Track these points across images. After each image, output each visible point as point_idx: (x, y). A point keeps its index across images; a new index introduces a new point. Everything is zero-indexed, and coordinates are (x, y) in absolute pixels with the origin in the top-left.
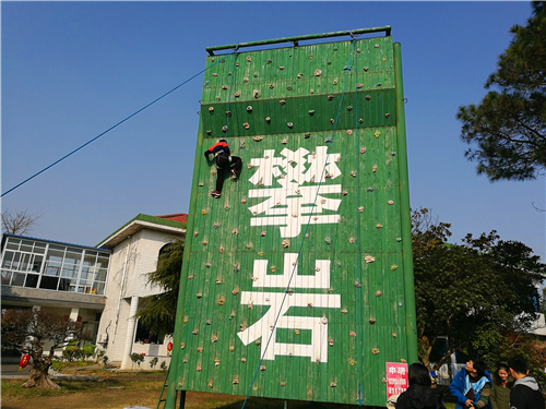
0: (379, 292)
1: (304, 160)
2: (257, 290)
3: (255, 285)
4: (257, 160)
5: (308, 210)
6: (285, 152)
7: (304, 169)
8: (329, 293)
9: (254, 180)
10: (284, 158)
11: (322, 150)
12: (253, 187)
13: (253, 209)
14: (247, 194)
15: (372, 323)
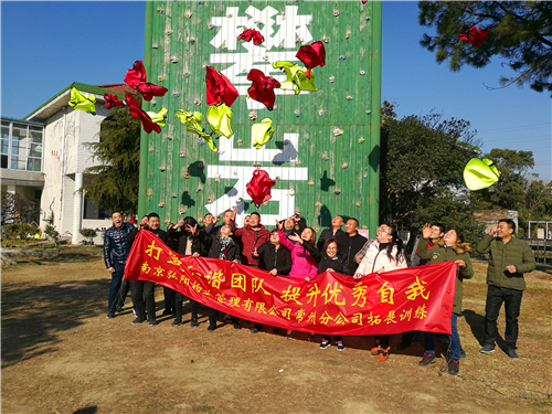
0: (345, 165)
1: (272, 22)
2: (223, 163)
3: (221, 158)
4: (219, 19)
6: (251, 10)
7: (272, 31)
8: (301, 166)
9: (216, 42)
10: (250, 17)
11: (292, 10)
12: (214, 50)
14: (208, 59)
15: (337, 194)
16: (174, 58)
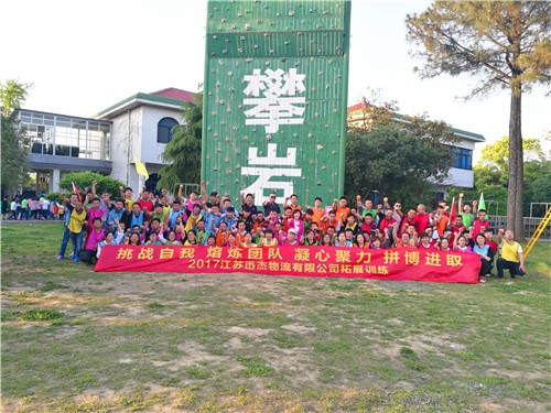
0: (324, 167)
1: (281, 78)
2: (251, 166)
3: (250, 163)
4: (249, 76)
5: (282, 115)
6: (268, 71)
7: (281, 84)
8: (294, 167)
9: (247, 91)
10: (267, 76)
11: (293, 71)
12: (246, 97)
13: (246, 113)
14: (242, 102)
16: (222, 102)
